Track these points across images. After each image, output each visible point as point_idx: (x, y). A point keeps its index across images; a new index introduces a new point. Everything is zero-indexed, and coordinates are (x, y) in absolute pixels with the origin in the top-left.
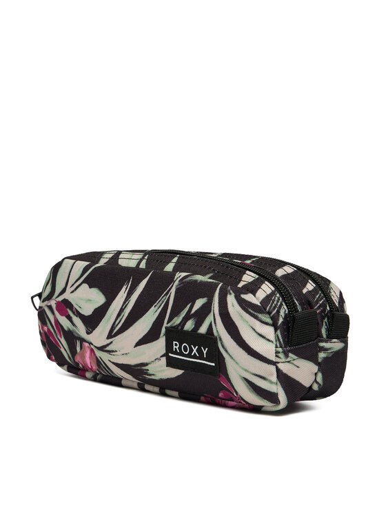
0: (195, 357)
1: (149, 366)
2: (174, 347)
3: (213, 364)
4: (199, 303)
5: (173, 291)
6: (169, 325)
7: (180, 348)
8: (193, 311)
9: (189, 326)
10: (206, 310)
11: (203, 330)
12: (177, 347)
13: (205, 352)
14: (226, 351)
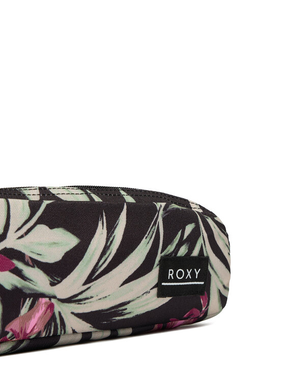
0: (188, 280)
1: (131, 304)
2: (169, 275)
3: (203, 283)
4: (189, 229)
5: (160, 220)
6: (163, 254)
7: (174, 275)
8: (185, 237)
9: (183, 251)
10: (196, 234)
11: (195, 253)
12: (172, 275)
13: (197, 273)
14: (213, 268)
